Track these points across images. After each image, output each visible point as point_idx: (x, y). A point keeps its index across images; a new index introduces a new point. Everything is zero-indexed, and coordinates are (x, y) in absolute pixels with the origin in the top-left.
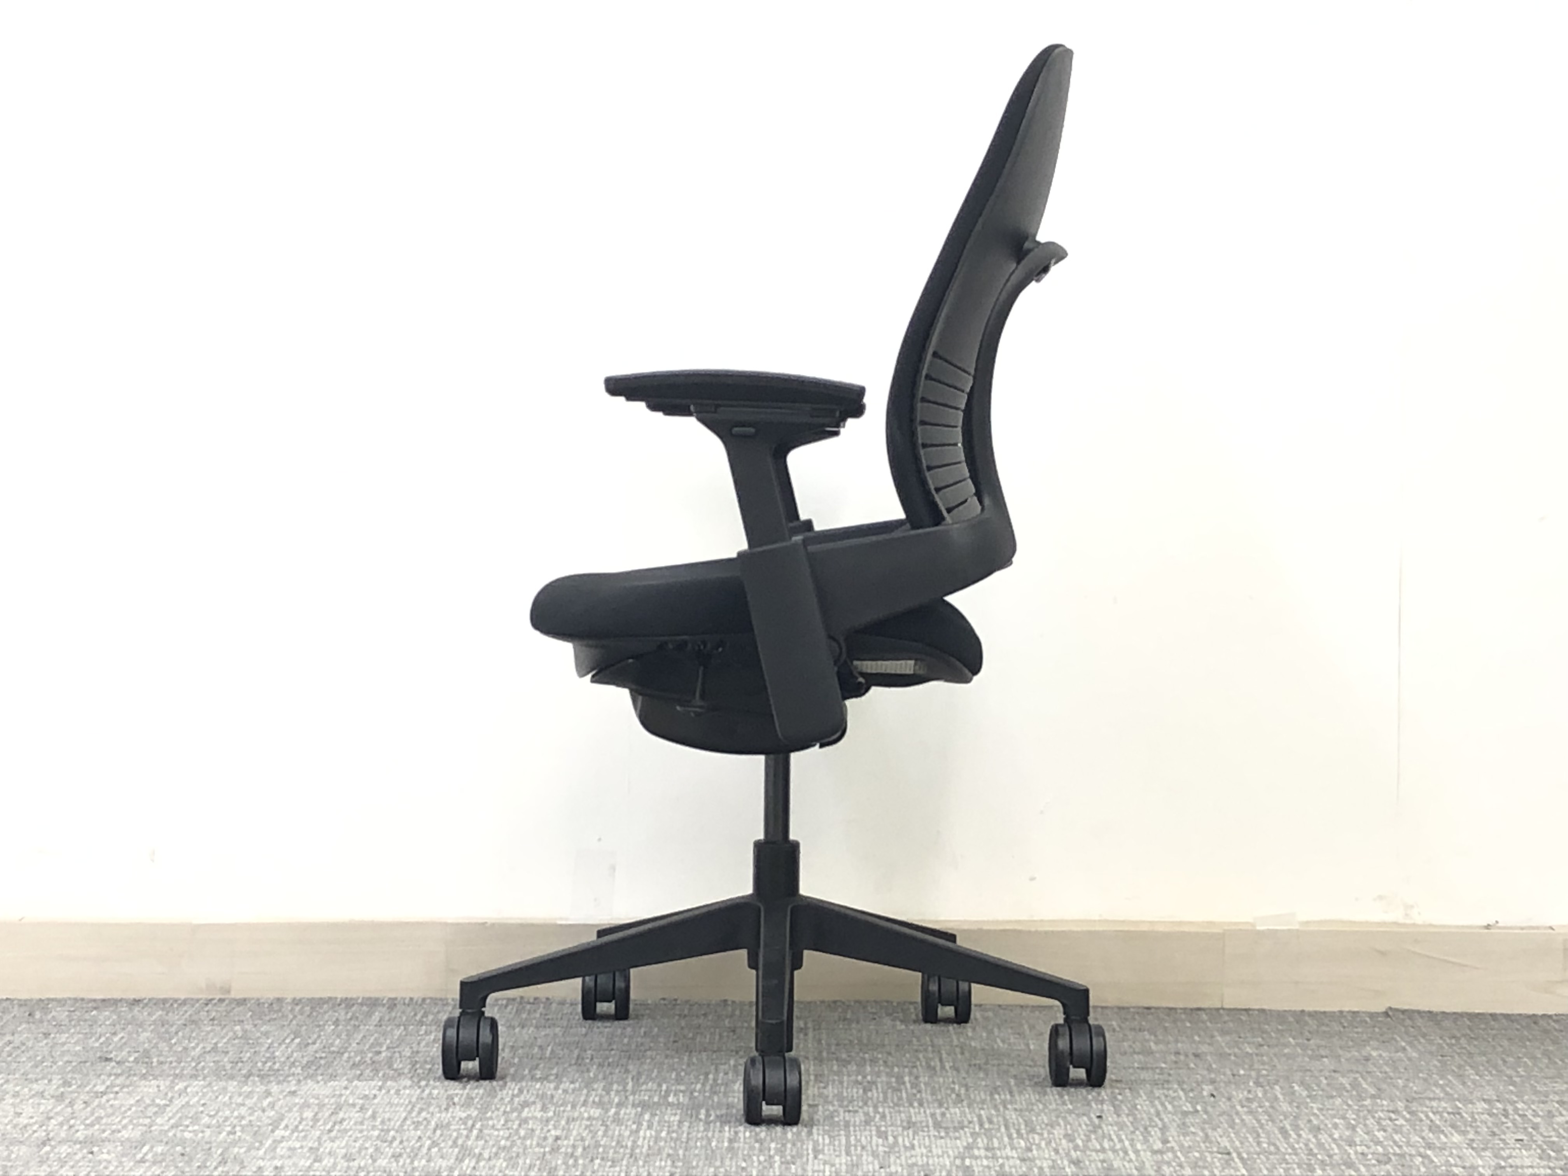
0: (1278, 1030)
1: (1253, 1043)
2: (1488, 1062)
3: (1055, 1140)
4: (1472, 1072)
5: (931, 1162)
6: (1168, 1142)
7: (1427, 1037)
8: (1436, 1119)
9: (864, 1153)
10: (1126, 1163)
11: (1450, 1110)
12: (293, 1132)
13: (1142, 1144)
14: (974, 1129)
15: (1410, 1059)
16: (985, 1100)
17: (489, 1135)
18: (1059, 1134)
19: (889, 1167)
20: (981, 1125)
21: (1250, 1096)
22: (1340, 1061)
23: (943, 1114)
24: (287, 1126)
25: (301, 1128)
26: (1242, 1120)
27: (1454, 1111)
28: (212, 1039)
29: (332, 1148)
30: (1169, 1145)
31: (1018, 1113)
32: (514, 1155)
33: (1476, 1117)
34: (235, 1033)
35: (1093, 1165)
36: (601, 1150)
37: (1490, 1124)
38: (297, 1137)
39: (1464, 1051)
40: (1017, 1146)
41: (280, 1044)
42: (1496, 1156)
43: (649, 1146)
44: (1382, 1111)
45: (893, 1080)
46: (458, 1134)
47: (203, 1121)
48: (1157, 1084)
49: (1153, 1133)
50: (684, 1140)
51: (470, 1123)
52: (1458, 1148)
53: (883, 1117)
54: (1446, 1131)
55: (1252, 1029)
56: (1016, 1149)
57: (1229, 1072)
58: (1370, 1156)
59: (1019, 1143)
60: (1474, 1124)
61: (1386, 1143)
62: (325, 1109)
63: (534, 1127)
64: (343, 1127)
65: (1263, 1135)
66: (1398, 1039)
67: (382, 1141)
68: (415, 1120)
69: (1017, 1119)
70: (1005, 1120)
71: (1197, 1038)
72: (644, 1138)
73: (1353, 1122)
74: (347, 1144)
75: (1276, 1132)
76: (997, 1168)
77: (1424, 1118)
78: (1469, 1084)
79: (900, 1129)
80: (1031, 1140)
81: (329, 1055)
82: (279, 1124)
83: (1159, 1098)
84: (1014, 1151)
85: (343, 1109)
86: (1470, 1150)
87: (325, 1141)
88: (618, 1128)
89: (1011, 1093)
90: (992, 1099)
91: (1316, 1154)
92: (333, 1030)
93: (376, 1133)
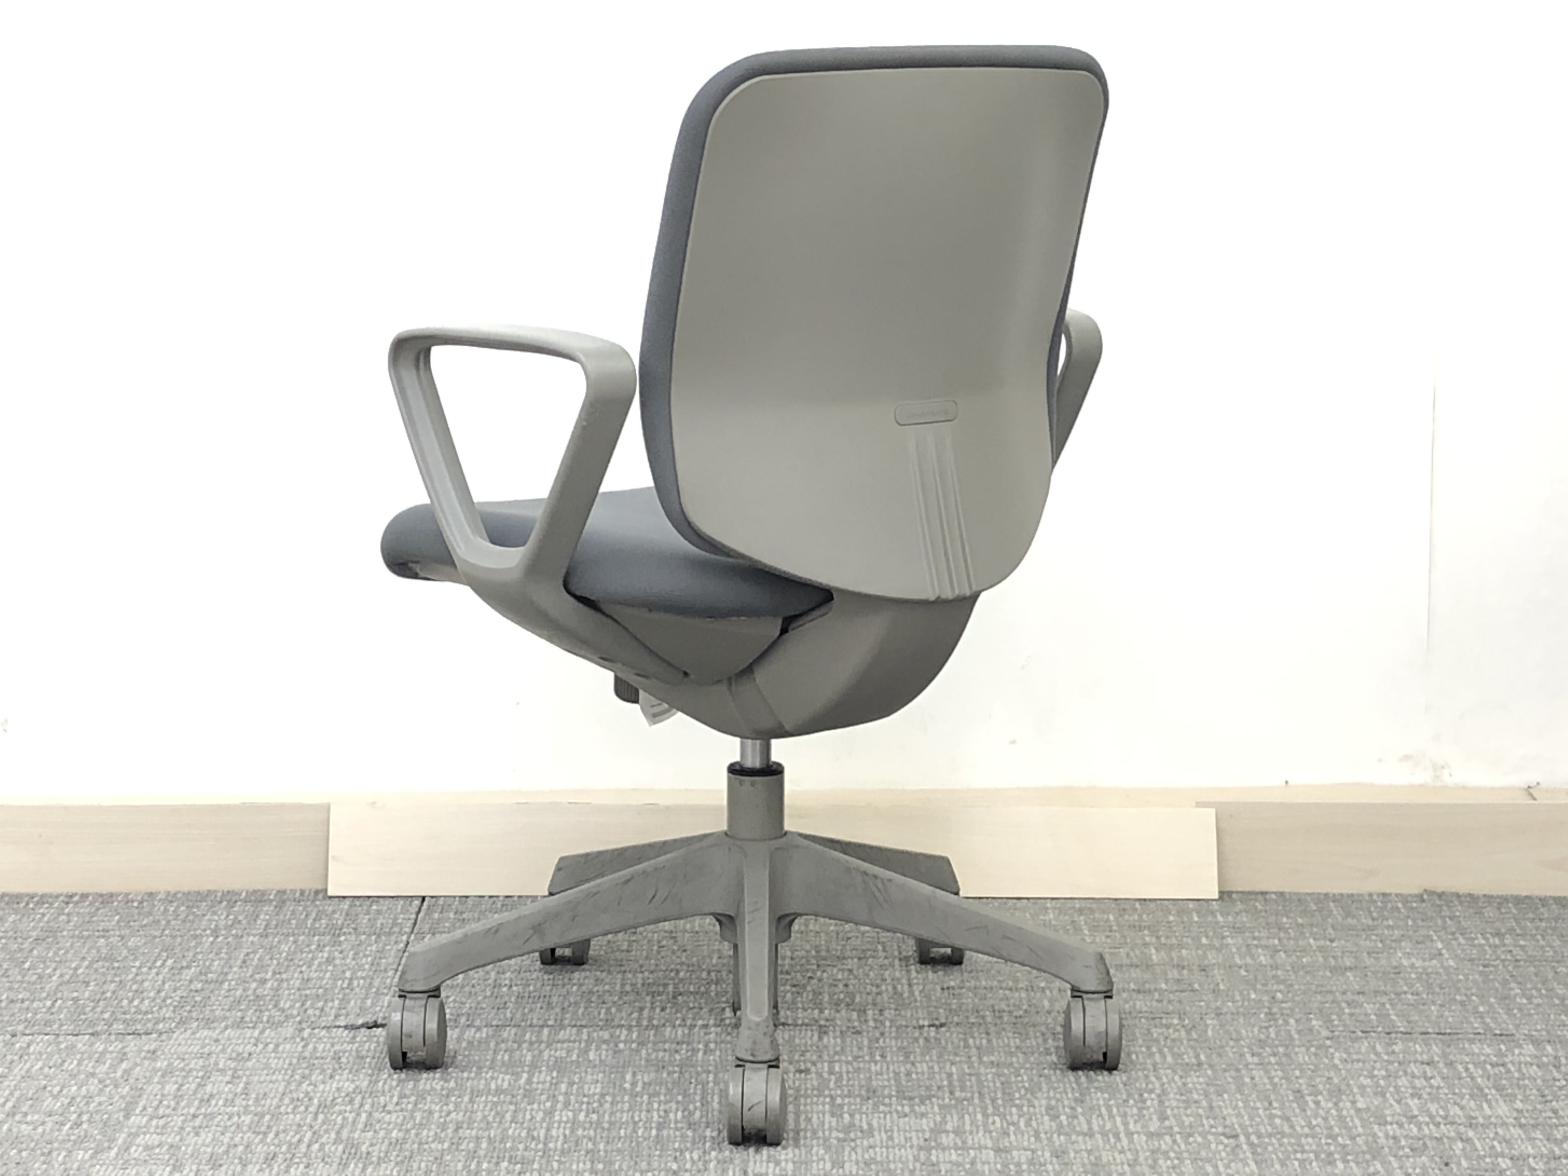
0: (1298, 925)
1: (1266, 947)
2: (1536, 975)
3: (1035, 1114)
4: (1518, 991)
5: (891, 1158)
6: (1167, 1118)
7: (1467, 936)
8: (1478, 1073)
9: (815, 1142)
10: (1116, 1154)
11: (1495, 1059)
12: (151, 1118)
13: (1136, 1122)
14: (943, 1099)
15: (1446, 969)
16: (959, 1047)
17: (379, 1121)
18: (1041, 1106)
19: (844, 1163)
20: (952, 1093)
21: (1262, 1036)
22: (1366, 975)
23: (908, 1074)
24: (145, 1108)
25: (161, 1111)
26: (1253, 1078)
27: (1500, 1062)
28: (72, 961)
29: (196, 1144)
30: (1167, 1123)
31: (994, 1070)
32: (407, 1154)
33: (1524, 1071)
34: (98, 951)
35: (1078, 1160)
36: (508, 1145)
37: (1539, 1081)
38: (157, 1127)
39: (1509, 957)
40: (992, 1128)
41: (150, 968)
42: (1548, 1140)
43: (565, 1136)
44: (1415, 1062)
45: (855, 1015)
46: (344, 1119)
47: (45, 1104)
48: (1153, 1019)
49: (1149, 1103)
50: (606, 1125)
51: (358, 1099)
52: (1504, 1124)
53: (839, 1079)
54: (1489, 1097)
55: (1268, 924)
56: (990, 1132)
57: (1238, 998)
58: (1403, 1143)
59: (994, 1123)
60: (1521, 1082)
61: (1420, 1118)
62: (191, 1079)
63: (433, 1107)
64: (209, 1110)
65: (1275, 1105)
66: (1435, 938)
67: (254, 1132)
68: (295, 1095)
69: (994, 1082)
70: (980, 1083)
71: (1204, 941)
72: (560, 1122)
73: (1382, 1082)
74: (213, 1140)
75: (1291, 1098)
76: (968, 1166)
77: (1464, 1075)
78: (1515, 1011)
79: (858, 1100)
80: (1008, 1117)
81: (206, 986)
82: (137, 1103)
83: (1157, 1041)
84: (987, 1135)
85: (212, 1079)
86: (1521, 1132)
87: (189, 1134)
88: (529, 1108)
89: (988, 1034)
90: (967, 1046)
91: (1337, 1135)
92: (212, 943)
93: (247, 1119)
